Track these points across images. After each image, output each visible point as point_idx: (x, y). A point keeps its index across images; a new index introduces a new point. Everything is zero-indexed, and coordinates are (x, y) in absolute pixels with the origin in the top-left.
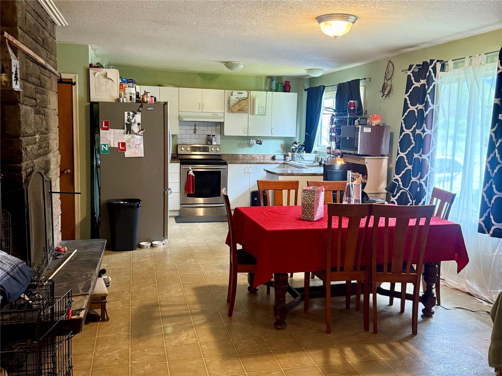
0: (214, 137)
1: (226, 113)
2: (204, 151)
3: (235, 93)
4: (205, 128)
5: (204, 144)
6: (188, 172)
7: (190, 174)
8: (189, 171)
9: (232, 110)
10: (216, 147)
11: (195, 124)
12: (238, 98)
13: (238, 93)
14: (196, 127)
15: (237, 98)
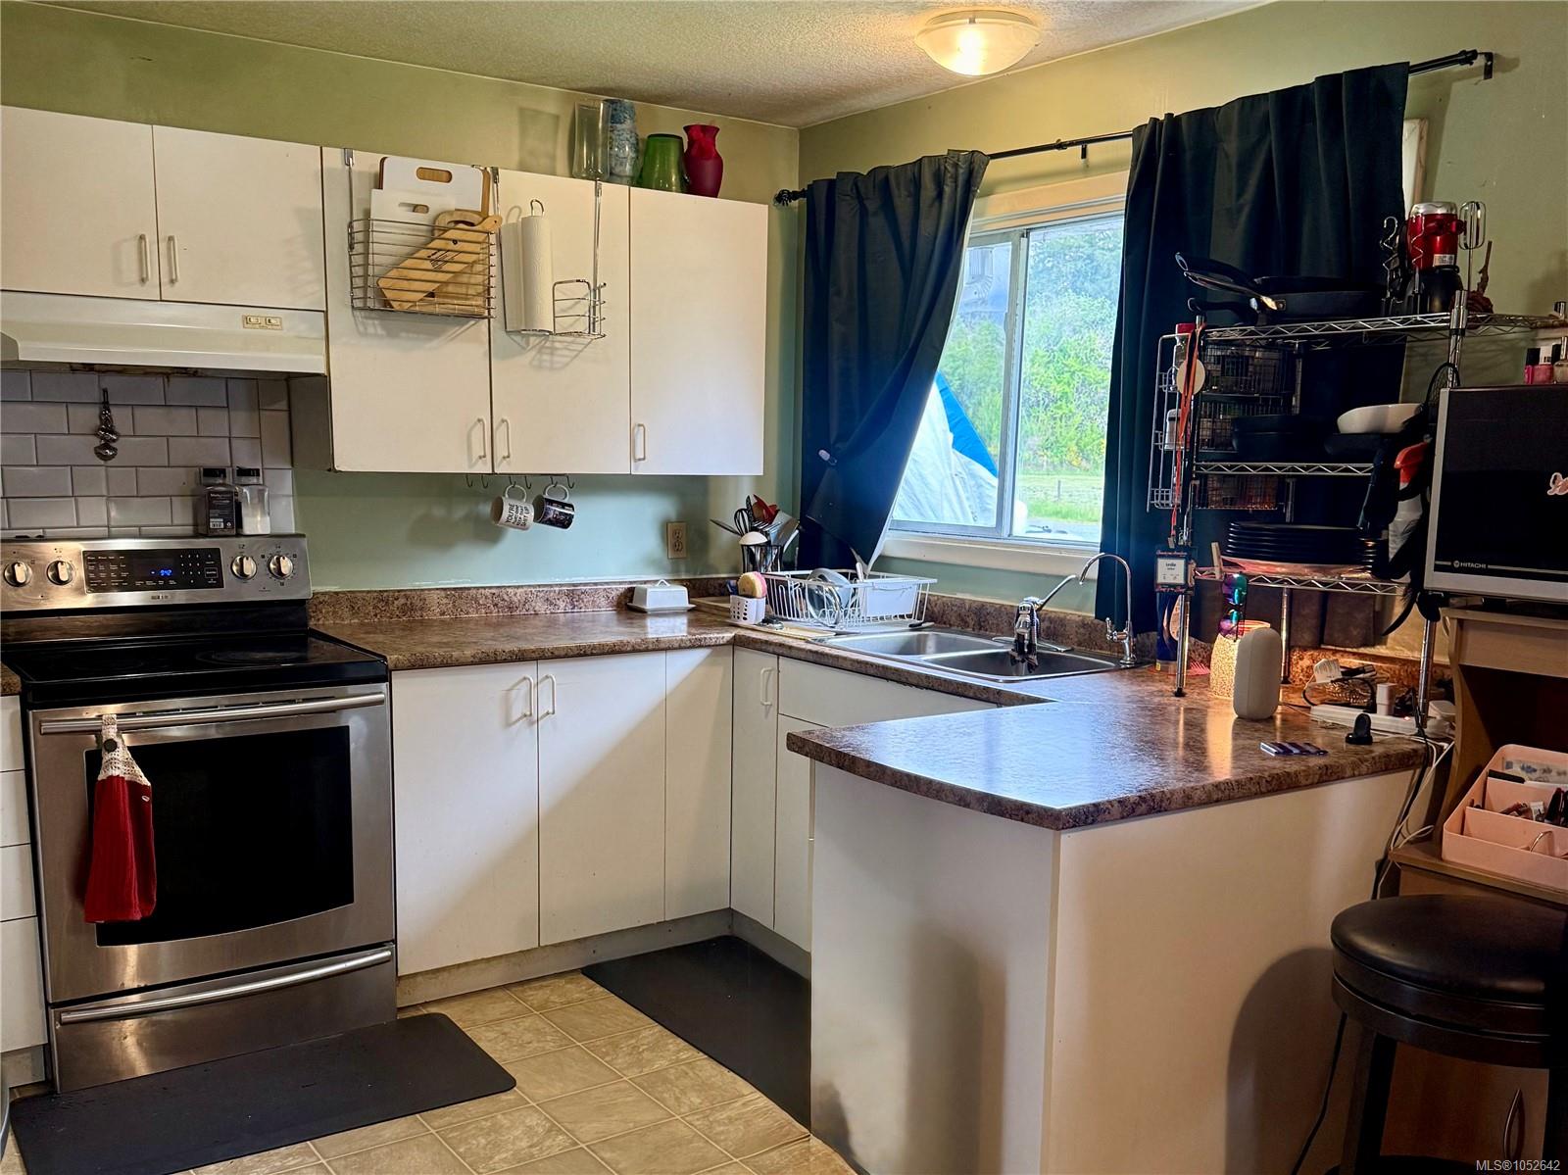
0: (254, 480)
1: (342, 317)
2: (183, 584)
3: (401, 170)
4: (183, 421)
5: (178, 530)
6: (94, 761)
7: (111, 778)
8: (107, 757)
9: (389, 294)
10: (273, 550)
11: (105, 391)
12: (425, 209)
13: (424, 174)
14: (114, 411)
15: (415, 208)
